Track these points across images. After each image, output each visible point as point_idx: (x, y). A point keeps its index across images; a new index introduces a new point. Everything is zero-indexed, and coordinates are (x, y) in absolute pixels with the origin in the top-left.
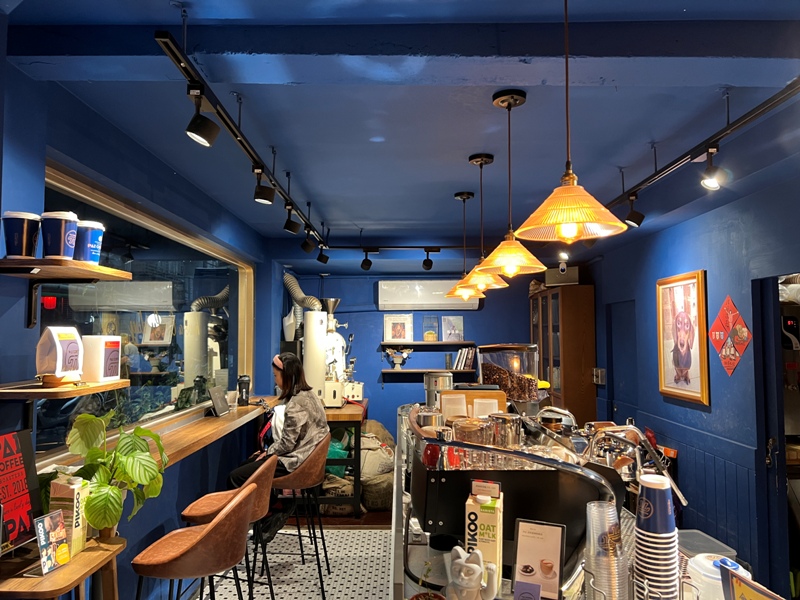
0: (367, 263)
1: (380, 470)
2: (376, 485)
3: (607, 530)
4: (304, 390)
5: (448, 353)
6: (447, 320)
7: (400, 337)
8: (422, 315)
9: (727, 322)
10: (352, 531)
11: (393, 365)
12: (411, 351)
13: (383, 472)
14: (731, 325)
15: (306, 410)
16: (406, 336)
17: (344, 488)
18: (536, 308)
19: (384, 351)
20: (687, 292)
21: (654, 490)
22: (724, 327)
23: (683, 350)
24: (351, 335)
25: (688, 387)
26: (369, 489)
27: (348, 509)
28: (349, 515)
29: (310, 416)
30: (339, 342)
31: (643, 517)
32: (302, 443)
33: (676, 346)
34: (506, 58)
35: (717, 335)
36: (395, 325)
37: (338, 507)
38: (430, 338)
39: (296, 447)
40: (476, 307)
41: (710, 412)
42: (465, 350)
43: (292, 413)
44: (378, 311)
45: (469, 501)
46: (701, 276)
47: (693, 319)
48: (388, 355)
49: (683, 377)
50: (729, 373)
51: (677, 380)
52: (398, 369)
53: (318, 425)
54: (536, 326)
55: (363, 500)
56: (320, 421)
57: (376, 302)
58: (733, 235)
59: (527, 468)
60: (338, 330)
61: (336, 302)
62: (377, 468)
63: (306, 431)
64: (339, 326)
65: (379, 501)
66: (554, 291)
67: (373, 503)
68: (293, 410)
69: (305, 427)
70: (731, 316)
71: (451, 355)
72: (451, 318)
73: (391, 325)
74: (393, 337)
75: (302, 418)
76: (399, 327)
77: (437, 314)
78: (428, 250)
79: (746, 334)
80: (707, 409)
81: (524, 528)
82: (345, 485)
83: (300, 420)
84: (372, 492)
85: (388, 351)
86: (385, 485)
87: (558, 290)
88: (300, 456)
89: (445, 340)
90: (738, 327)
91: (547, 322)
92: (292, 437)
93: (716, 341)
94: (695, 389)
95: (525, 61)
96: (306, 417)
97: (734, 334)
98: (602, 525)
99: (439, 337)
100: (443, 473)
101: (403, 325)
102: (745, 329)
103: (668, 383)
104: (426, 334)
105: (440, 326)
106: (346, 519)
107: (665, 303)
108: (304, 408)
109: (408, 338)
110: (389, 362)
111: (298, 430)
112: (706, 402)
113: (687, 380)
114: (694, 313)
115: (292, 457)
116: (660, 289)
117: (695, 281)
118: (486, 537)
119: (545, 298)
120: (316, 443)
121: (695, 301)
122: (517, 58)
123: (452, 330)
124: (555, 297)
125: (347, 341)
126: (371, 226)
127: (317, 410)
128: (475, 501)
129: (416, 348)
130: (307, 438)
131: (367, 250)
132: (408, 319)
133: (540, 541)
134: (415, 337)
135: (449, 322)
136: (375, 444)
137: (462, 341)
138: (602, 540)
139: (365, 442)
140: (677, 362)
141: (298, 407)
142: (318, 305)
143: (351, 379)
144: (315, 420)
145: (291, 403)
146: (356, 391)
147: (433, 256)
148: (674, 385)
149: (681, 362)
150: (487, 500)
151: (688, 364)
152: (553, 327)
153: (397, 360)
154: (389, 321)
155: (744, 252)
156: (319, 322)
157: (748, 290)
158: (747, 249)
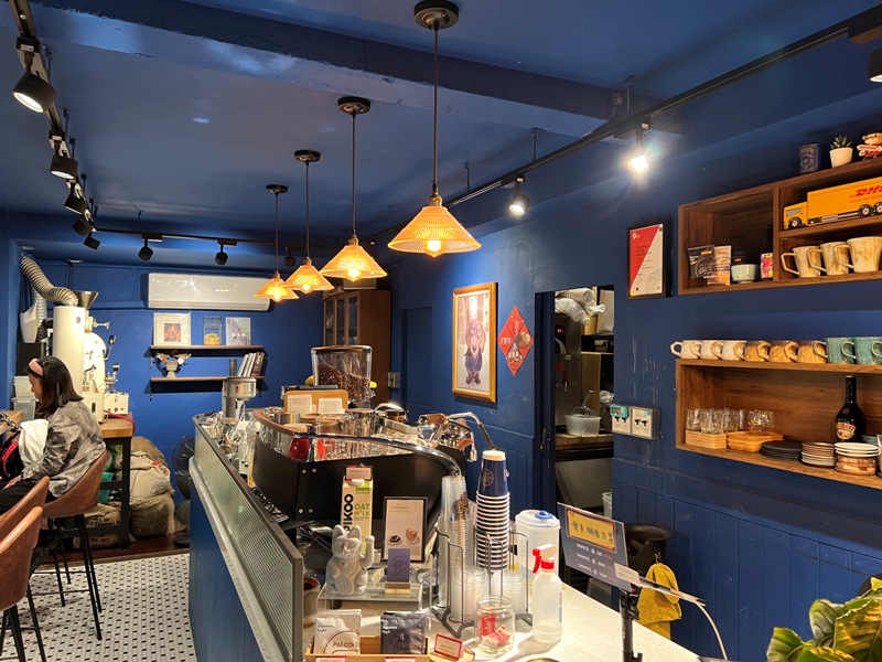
0: (146, 252)
1: (154, 491)
2: (148, 509)
3: (458, 498)
4: (73, 401)
5: (233, 359)
6: (230, 321)
7: (174, 340)
8: (200, 315)
9: (514, 329)
10: (119, 563)
11: (165, 372)
12: (188, 357)
13: (157, 494)
14: (517, 332)
15: (78, 423)
16: (182, 338)
17: (107, 516)
18: (330, 311)
19: (154, 356)
20: (480, 302)
21: (494, 462)
22: (511, 333)
23: (475, 354)
24: (112, 337)
25: (478, 387)
26: (139, 514)
27: (112, 539)
28: (114, 546)
29: (83, 431)
30: (98, 345)
31: (484, 485)
32: (72, 462)
33: (469, 350)
34: (371, 75)
35: (505, 340)
36: (167, 326)
37: (99, 539)
38: (211, 342)
39: (63, 468)
40: (266, 308)
41: (496, 408)
42: (252, 356)
43: (60, 427)
44: (147, 308)
45: (345, 485)
46: (493, 288)
47: (484, 326)
48: (159, 361)
49: (474, 379)
50: (514, 373)
51: (468, 382)
52: (172, 377)
53: (93, 441)
54: (330, 331)
55: (131, 528)
56: (95, 435)
57: (145, 297)
58: (522, 253)
59: (388, 454)
60: (95, 330)
61: (92, 296)
62: (150, 490)
63: (77, 449)
64: (96, 325)
65: (152, 526)
66: (352, 295)
67: (143, 529)
68: (60, 424)
69: (76, 444)
70: (517, 324)
71: (235, 361)
72: (237, 319)
73: (163, 326)
74: (166, 340)
75: (72, 434)
76: (173, 329)
77: (221, 314)
78: (222, 242)
79: (528, 340)
80: (493, 405)
81: (391, 504)
82: (110, 512)
83: (70, 436)
84: (143, 517)
85: (159, 356)
86: (160, 507)
87: (358, 294)
88: (71, 478)
89: (229, 344)
90: (522, 333)
91: (343, 325)
92: (60, 456)
93: (504, 346)
94: (484, 389)
95: (388, 80)
96: (79, 432)
97: (519, 339)
98: (454, 496)
99: (224, 340)
100: (314, 464)
101: (178, 327)
102: (528, 336)
103: (460, 384)
104: (206, 336)
105: (224, 328)
106: (110, 551)
107: (460, 311)
108: (75, 421)
109: (185, 342)
110: (160, 369)
111: (68, 448)
112: (493, 400)
113: (478, 381)
114: (486, 320)
115: (59, 479)
116: (456, 297)
117: (488, 291)
118: (361, 515)
119: (341, 302)
120: (90, 461)
121: (488, 310)
122: (381, 77)
123: (237, 333)
124: (353, 300)
125: (108, 343)
126: (152, 209)
127: (92, 423)
128: (350, 484)
129: (195, 353)
130: (79, 456)
131: (146, 236)
132: (184, 320)
133: (404, 514)
134: (193, 341)
135: (234, 324)
136: (146, 463)
137: (249, 345)
138: (455, 506)
139: (135, 462)
140: (469, 365)
141: (67, 421)
142: (73, 299)
143: (111, 388)
144: (89, 436)
145: (57, 416)
146: (120, 403)
147: (227, 249)
148: (466, 385)
149: (473, 364)
150: (361, 482)
151: (479, 367)
152: (350, 331)
153: (171, 367)
154: (160, 321)
155: (530, 269)
156: (75, 321)
157: (532, 302)
158: (533, 266)
